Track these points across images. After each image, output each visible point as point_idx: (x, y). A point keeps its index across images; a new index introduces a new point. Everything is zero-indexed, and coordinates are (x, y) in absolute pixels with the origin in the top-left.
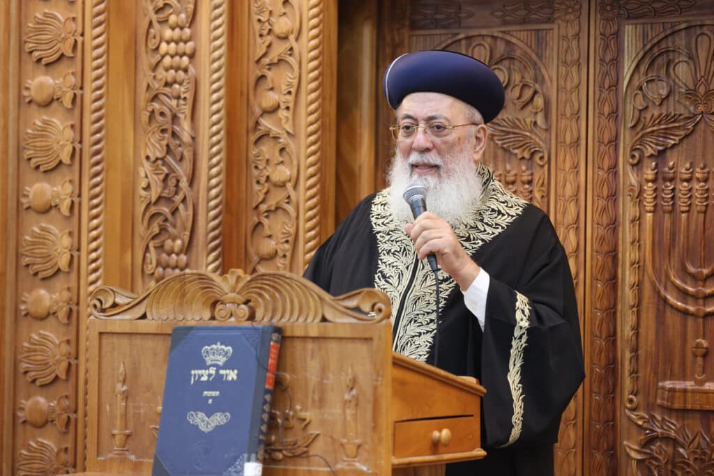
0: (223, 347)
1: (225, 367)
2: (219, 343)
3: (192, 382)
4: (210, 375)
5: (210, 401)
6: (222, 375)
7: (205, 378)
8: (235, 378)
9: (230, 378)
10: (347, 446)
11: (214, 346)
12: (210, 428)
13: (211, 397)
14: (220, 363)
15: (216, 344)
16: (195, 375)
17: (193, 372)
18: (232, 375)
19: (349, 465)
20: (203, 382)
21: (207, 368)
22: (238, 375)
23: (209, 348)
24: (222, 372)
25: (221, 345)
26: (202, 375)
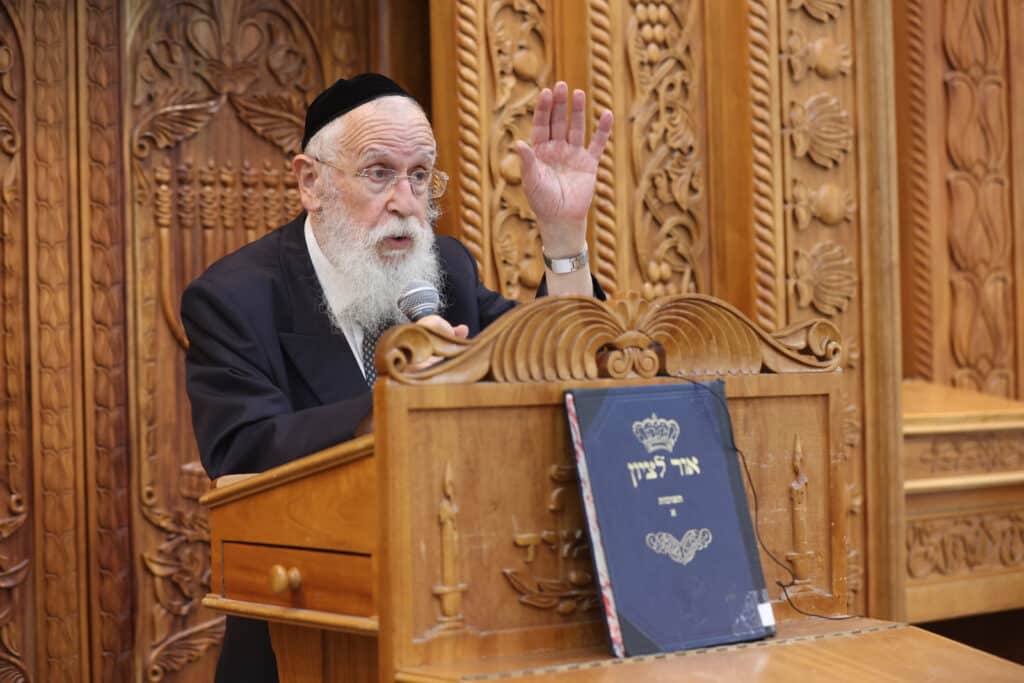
0: (662, 420)
1: (677, 454)
2: (654, 416)
3: (635, 484)
4: (658, 470)
5: (673, 513)
6: (677, 467)
7: (652, 475)
8: (698, 471)
9: (690, 472)
10: (799, 563)
11: (647, 421)
12: (690, 559)
13: (672, 506)
14: (670, 448)
15: (650, 417)
16: (635, 471)
17: (631, 467)
18: (692, 466)
19: (804, 590)
20: (652, 481)
21: (649, 458)
22: (699, 465)
23: (643, 424)
24: (675, 462)
25: (659, 417)
26: (647, 471)
